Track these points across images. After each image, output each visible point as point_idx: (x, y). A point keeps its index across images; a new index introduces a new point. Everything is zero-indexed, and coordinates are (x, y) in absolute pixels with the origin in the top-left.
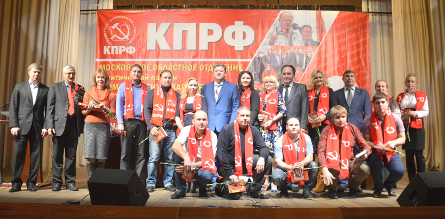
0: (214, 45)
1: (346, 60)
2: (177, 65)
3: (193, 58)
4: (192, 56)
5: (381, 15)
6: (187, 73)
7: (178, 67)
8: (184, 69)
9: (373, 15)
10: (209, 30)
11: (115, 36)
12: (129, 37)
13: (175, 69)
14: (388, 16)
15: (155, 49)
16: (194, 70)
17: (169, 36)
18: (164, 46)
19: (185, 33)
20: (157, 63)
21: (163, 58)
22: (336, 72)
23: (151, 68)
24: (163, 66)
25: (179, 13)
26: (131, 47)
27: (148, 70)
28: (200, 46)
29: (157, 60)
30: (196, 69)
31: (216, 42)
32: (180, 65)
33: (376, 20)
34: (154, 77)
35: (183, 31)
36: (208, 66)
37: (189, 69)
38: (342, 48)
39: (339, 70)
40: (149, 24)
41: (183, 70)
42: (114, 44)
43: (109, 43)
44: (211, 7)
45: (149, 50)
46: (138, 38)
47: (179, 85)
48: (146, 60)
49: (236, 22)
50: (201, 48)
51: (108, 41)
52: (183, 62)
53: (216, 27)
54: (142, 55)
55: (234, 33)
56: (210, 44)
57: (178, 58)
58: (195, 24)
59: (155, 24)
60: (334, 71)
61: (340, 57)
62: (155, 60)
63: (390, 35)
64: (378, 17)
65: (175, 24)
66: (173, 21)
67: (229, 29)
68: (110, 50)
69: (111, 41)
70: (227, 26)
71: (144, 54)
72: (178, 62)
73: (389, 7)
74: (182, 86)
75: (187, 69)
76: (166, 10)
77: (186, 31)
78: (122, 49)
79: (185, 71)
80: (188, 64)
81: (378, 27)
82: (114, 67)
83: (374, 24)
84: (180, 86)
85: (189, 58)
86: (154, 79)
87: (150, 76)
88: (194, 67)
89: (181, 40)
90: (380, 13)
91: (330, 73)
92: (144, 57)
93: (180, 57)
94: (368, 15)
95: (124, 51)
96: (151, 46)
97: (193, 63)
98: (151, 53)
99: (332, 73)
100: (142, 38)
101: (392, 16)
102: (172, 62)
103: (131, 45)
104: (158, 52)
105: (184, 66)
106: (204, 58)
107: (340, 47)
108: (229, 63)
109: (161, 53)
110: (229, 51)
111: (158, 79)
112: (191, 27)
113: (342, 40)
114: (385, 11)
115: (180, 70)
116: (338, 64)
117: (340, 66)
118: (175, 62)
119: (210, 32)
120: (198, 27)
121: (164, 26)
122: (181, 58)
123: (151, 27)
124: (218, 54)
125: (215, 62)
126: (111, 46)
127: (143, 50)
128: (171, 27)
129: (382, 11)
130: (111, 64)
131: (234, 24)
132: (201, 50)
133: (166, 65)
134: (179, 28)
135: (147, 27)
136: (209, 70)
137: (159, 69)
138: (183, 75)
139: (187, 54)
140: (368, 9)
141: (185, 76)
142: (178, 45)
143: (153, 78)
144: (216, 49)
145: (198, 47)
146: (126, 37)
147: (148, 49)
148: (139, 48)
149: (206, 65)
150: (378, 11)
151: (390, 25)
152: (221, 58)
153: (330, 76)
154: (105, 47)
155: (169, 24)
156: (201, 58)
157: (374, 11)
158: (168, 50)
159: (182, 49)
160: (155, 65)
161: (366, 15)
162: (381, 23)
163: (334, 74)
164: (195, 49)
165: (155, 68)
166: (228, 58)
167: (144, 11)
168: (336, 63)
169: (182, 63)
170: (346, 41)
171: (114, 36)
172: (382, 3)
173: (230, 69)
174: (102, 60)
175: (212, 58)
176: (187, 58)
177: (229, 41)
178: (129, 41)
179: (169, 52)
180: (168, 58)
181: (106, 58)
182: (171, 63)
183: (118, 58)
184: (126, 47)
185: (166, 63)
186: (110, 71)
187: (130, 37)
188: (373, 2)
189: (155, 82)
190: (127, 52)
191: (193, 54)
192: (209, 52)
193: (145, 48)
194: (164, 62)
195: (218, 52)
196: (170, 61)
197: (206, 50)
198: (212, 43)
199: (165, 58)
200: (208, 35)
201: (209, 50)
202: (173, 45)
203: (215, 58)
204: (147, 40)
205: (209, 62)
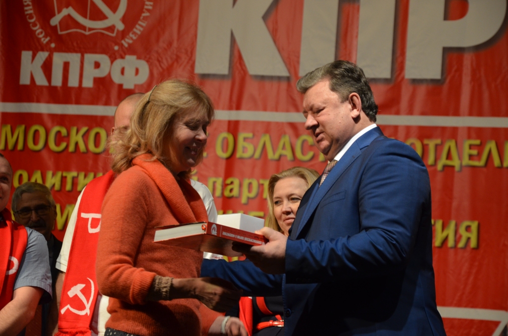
0: (468, 60)
11: (70, 11)
12: (124, 20)
13: (303, 153)
15: (225, 71)
17: (283, 20)
18: (264, 60)
19: (348, 10)
20: (234, 128)
21: (255, 107)
23: (209, 146)
24: (254, 140)
26: (131, 59)
28: (408, 64)
29: (234, 115)
31: (477, 48)
34: (219, 181)
35: (342, 2)
36: (438, 148)
42: (65, 44)
43: (45, 41)
45: (204, 76)
46: (160, 25)
50: (411, 71)
51: (38, 29)
56: (452, 56)
62: (225, 115)
68: (47, 68)
69: (51, 31)
77: (354, 2)
78: (97, 65)
82: (59, 138)
86: (218, 192)
89: (333, 38)
95: (101, 73)
96: (211, 59)
98: (211, 86)
100: (175, 24)
102: (293, 126)
103: (131, 50)
104: (238, 84)
106: (423, 113)
109: (251, 88)
111: (235, 193)
119: (456, 6)
124: (486, 95)
125: (469, 129)
126: (51, 51)
127: (181, 75)
130: (49, 123)
132: (415, 82)
133: (266, 139)
136: (443, 161)
137: (239, 154)
144: (475, 79)
145: (402, 68)
146: (115, 19)
147: (199, 69)
148: (165, 64)
149: (432, 144)
152: (495, 113)
154: (26, 55)
156: (410, 112)
158: (279, 78)
160: (224, 135)
164: (387, 74)
165: (225, 148)
171: (65, 12)
174: (11, 107)
175: (456, 113)
178: (124, 34)
179: (284, 85)
180: (276, 109)
181: (30, 100)
182: (289, 131)
183: (78, 102)
184: (113, 59)
185: (267, 127)
186: (45, 154)
187: (130, 20)
190: (117, 79)
191: (378, 95)
192: (445, 87)
193: (188, 67)
194: (263, 122)
195: (484, 87)
196: (282, 123)
197: (433, 81)
198: (460, 50)
199: (265, 109)
200: (446, 18)
201: (448, 81)
202: (298, 57)
203: (471, 114)
204: (196, 36)
205: (443, 129)
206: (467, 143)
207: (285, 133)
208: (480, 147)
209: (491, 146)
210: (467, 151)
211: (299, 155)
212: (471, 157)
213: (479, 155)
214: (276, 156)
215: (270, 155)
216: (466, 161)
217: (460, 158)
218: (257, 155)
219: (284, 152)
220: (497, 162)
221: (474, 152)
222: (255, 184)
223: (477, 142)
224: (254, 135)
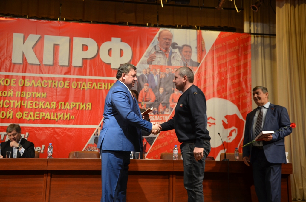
0: (88, 61)
1: (227, 82)
2: (46, 81)
3: (65, 74)
4: (64, 72)
5: (264, 37)
6: (58, 91)
7: (47, 83)
8: (55, 85)
9: (255, 37)
10: (83, 45)
13: (44, 85)
14: (270, 37)
15: (21, 62)
16: (66, 87)
17: (38, 49)
18: (32, 59)
19: (56, 47)
20: (24, 78)
21: (30, 72)
22: (216, 94)
23: (16, 83)
24: (30, 81)
25: (51, 24)
27: (12, 84)
28: (73, 62)
29: (24, 74)
30: (67, 86)
31: (91, 58)
32: (50, 82)
33: (257, 41)
34: (20, 93)
35: (55, 45)
36: (81, 84)
37: (60, 86)
38: (223, 69)
39: (218, 91)
40: (15, 34)
41: (53, 86)
44: (88, 22)
45: (15, 63)
47: (48, 103)
48: (10, 74)
49: (113, 39)
50: (74, 64)
52: (54, 78)
53: (92, 43)
54: (6, 68)
55: (110, 50)
56: (84, 60)
57: (49, 73)
58: (68, 38)
59: (22, 35)
60: (214, 93)
61: (220, 79)
62: (21, 74)
63: (273, 58)
64: (259, 39)
65: (46, 37)
66: (43, 33)
67: (106, 46)
70: (103, 42)
71: (8, 67)
72: (48, 78)
73: (272, 28)
74: (52, 104)
75: (58, 86)
76: (36, 20)
77: (58, 45)
79: (55, 88)
80: (59, 81)
81: (260, 49)
83: (256, 46)
84: (50, 103)
85: (61, 73)
86: (19, 96)
87: (14, 92)
88: (66, 84)
89: (52, 54)
90: (263, 35)
91: (209, 94)
92: (8, 70)
93: (50, 72)
94: (250, 37)
96: (17, 58)
97: (64, 80)
98: (17, 67)
99: (212, 95)
100: (5, 49)
101: (275, 37)
102: (41, 78)
104: (25, 66)
105: (55, 82)
106: (77, 75)
107: (220, 68)
108: (104, 81)
109: (29, 67)
110: (104, 69)
111: (24, 96)
112: (63, 41)
113: (222, 62)
114: (268, 33)
115: (49, 86)
116: (218, 86)
117: (219, 88)
118: (45, 77)
119: (85, 48)
120: (71, 41)
121: (33, 38)
122: (52, 73)
123: (18, 38)
124: (93, 71)
125: (89, 79)
127: (7, 63)
128: (41, 39)
129: (265, 33)
131: (110, 40)
132: (75, 67)
133: (33, 81)
134: (50, 41)
135: (12, 37)
136: (82, 88)
137: (25, 85)
138: (53, 92)
139: (58, 69)
140: (250, 30)
141: (55, 93)
142: (48, 59)
143: (18, 94)
144: (90, 66)
145: (71, 63)
147: (13, 61)
148: (2, 60)
149: (79, 83)
150: (260, 32)
151: (273, 47)
152: (95, 75)
153: (209, 98)
155: (38, 36)
156: (74, 74)
157: (255, 32)
158: (37, 65)
159: (53, 64)
160: (21, 80)
161: (247, 36)
162: (263, 45)
163: (214, 96)
164: (67, 64)
165: (21, 83)
166: (103, 76)
167: (8, 19)
168: (216, 84)
169: (52, 79)
170: (226, 62)
172: (265, 25)
173: (105, 87)
175: (86, 75)
176: (58, 74)
177: (104, 57)
179: (38, 67)
180: (36, 73)
182: (40, 79)
185: (34, 78)
188: (255, 23)
189: (20, 98)
191: (65, 70)
192: (83, 68)
193: (10, 61)
194: (32, 77)
195: (93, 68)
196: (38, 77)
197: (79, 66)
198: (86, 59)
199: (33, 73)
200: (83, 50)
201: (83, 67)
202: (43, 59)
203: (89, 75)
204: (12, 52)
205: (82, 79)
206: (88, 83)
207: (39, 80)
208: (92, 84)
209: (95, 84)
210: (88, 85)
211: (43, 85)
212: (89, 86)
213: (92, 86)
214: (37, 86)
215: (35, 85)
216: (88, 87)
217: (87, 87)
218: (31, 85)
219: (39, 85)
220: (96, 88)
221: (90, 85)
222: (30, 93)
223: (91, 83)
224: (30, 80)
